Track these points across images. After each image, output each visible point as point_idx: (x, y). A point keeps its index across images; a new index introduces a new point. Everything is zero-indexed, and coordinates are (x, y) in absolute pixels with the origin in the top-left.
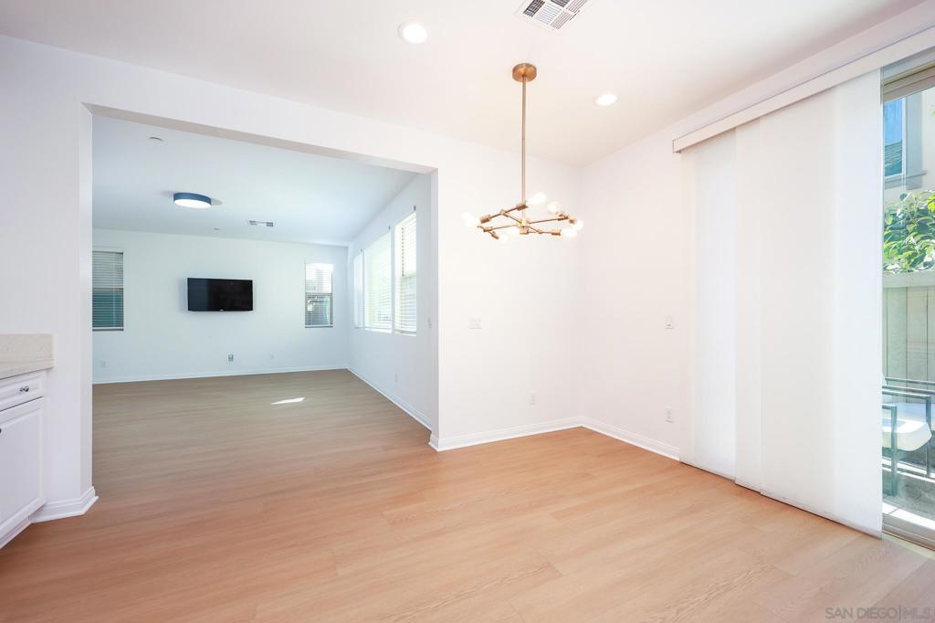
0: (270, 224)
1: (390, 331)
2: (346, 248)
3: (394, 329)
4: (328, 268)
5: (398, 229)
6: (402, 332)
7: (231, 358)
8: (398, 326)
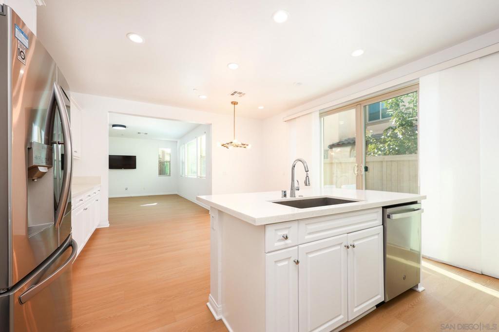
0: (146, 134)
1: (196, 177)
2: (177, 142)
3: (198, 176)
4: (168, 151)
5: (199, 138)
6: (200, 177)
7: (126, 189)
8: (199, 175)
